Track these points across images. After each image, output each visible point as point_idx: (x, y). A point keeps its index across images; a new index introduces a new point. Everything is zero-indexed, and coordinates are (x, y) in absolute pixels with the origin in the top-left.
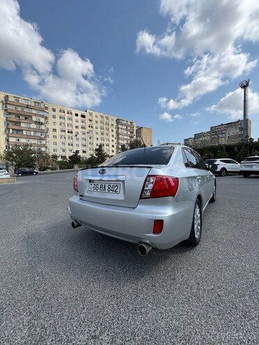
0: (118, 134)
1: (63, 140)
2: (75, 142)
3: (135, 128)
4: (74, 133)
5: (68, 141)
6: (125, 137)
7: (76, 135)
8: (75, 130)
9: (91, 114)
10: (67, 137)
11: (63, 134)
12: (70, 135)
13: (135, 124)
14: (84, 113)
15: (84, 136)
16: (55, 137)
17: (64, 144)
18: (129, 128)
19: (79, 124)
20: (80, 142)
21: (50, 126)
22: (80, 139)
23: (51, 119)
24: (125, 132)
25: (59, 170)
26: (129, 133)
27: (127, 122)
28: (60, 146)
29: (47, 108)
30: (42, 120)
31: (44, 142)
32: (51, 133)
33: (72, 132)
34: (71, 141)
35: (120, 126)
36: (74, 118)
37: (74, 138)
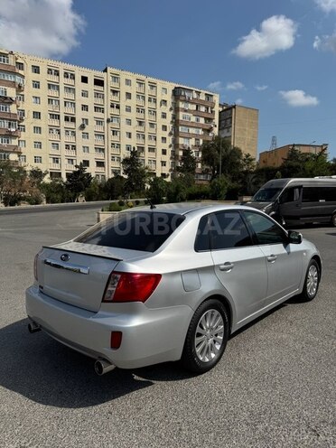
0: (176, 122)
1: (55, 137)
2: (80, 142)
3: (217, 109)
4: (79, 122)
5: (65, 139)
6: (192, 131)
7: (82, 127)
8: (80, 115)
9: (116, 78)
10: (63, 131)
11: (55, 123)
12: (71, 125)
13: (216, 99)
14: (100, 74)
15: (100, 129)
16: (38, 129)
17: (56, 145)
18: (203, 109)
19: (91, 101)
20: (92, 142)
21: (28, 106)
22: (92, 135)
23: (29, 91)
24: (193, 119)
25: (44, 204)
26: (202, 121)
27: (198, 93)
28: (47, 150)
29: (20, 66)
30: (11, 93)
31: (14, 142)
32: (29, 122)
33: (73, 120)
34: (71, 139)
35: (181, 105)
36: (80, 86)
37: (79, 133)
